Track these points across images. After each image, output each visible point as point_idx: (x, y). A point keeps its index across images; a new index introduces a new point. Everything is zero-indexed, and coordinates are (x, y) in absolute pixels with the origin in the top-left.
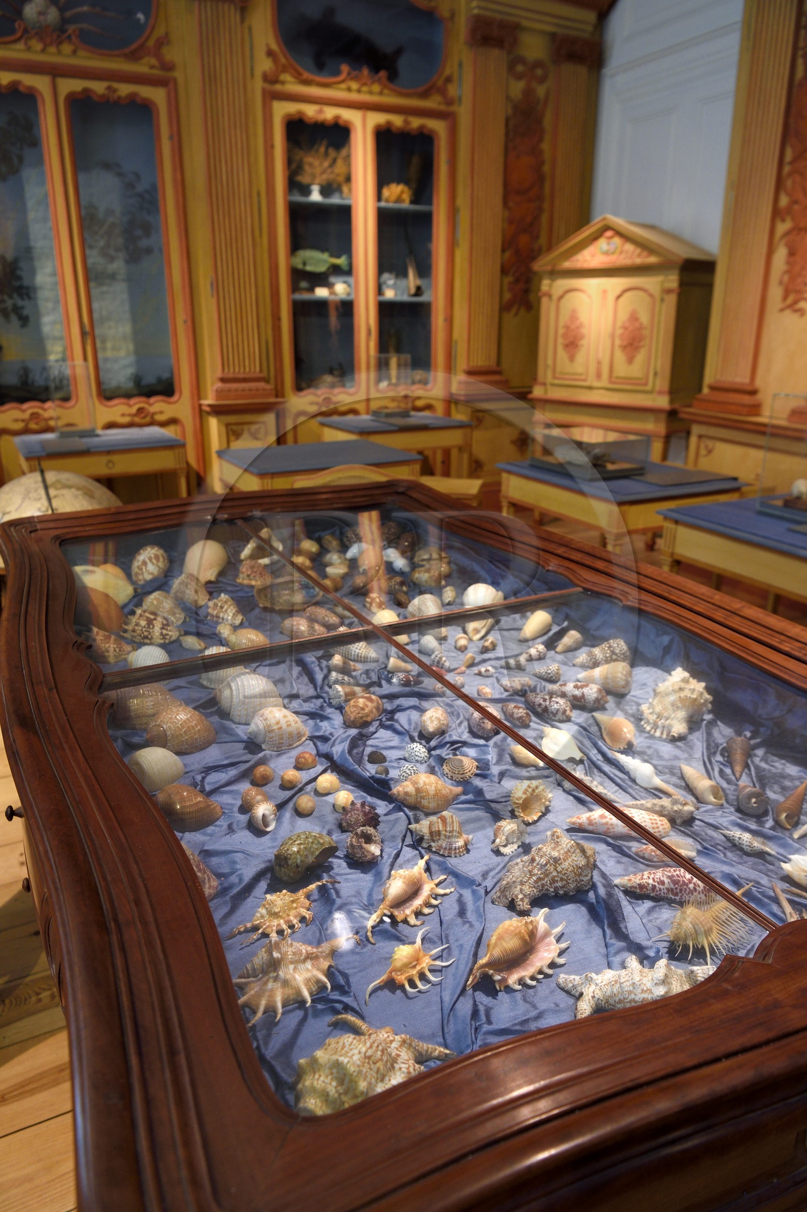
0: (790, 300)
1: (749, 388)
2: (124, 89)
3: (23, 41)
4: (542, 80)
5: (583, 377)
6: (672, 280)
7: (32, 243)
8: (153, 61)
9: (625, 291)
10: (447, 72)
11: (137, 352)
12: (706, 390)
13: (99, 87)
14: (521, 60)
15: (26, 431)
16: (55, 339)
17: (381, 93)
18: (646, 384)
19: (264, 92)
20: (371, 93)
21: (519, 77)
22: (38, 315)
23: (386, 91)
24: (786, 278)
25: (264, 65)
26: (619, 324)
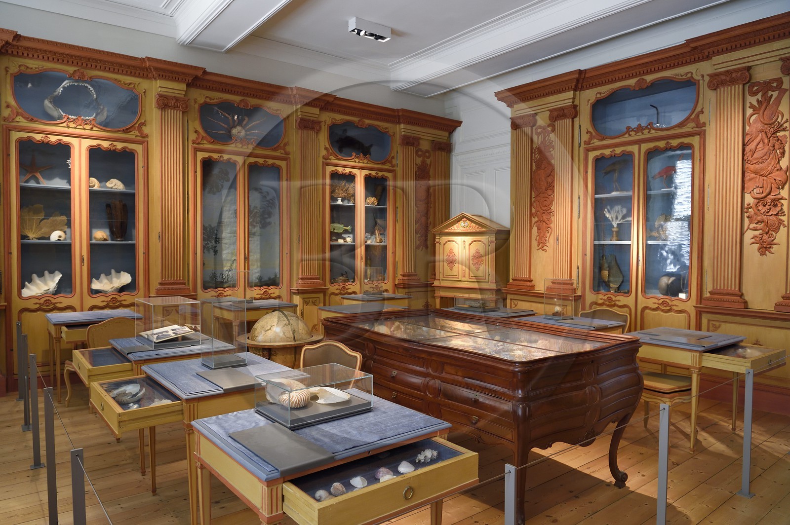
0: (540, 246)
1: (529, 279)
2: (270, 162)
3: (234, 144)
4: (429, 157)
5: (457, 277)
6: (493, 238)
7: (223, 220)
8: (282, 151)
9: (473, 242)
10: (392, 155)
11: (261, 267)
12: (511, 281)
13: (261, 161)
14: (421, 150)
16: (228, 260)
17: (367, 163)
18: (486, 279)
19: (323, 162)
20: (363, 163)
21: (420, 156)
22: (222, 250)
23: (369, 162)
24: (538, 238)
25: (324, 153)
26: (471, 255)
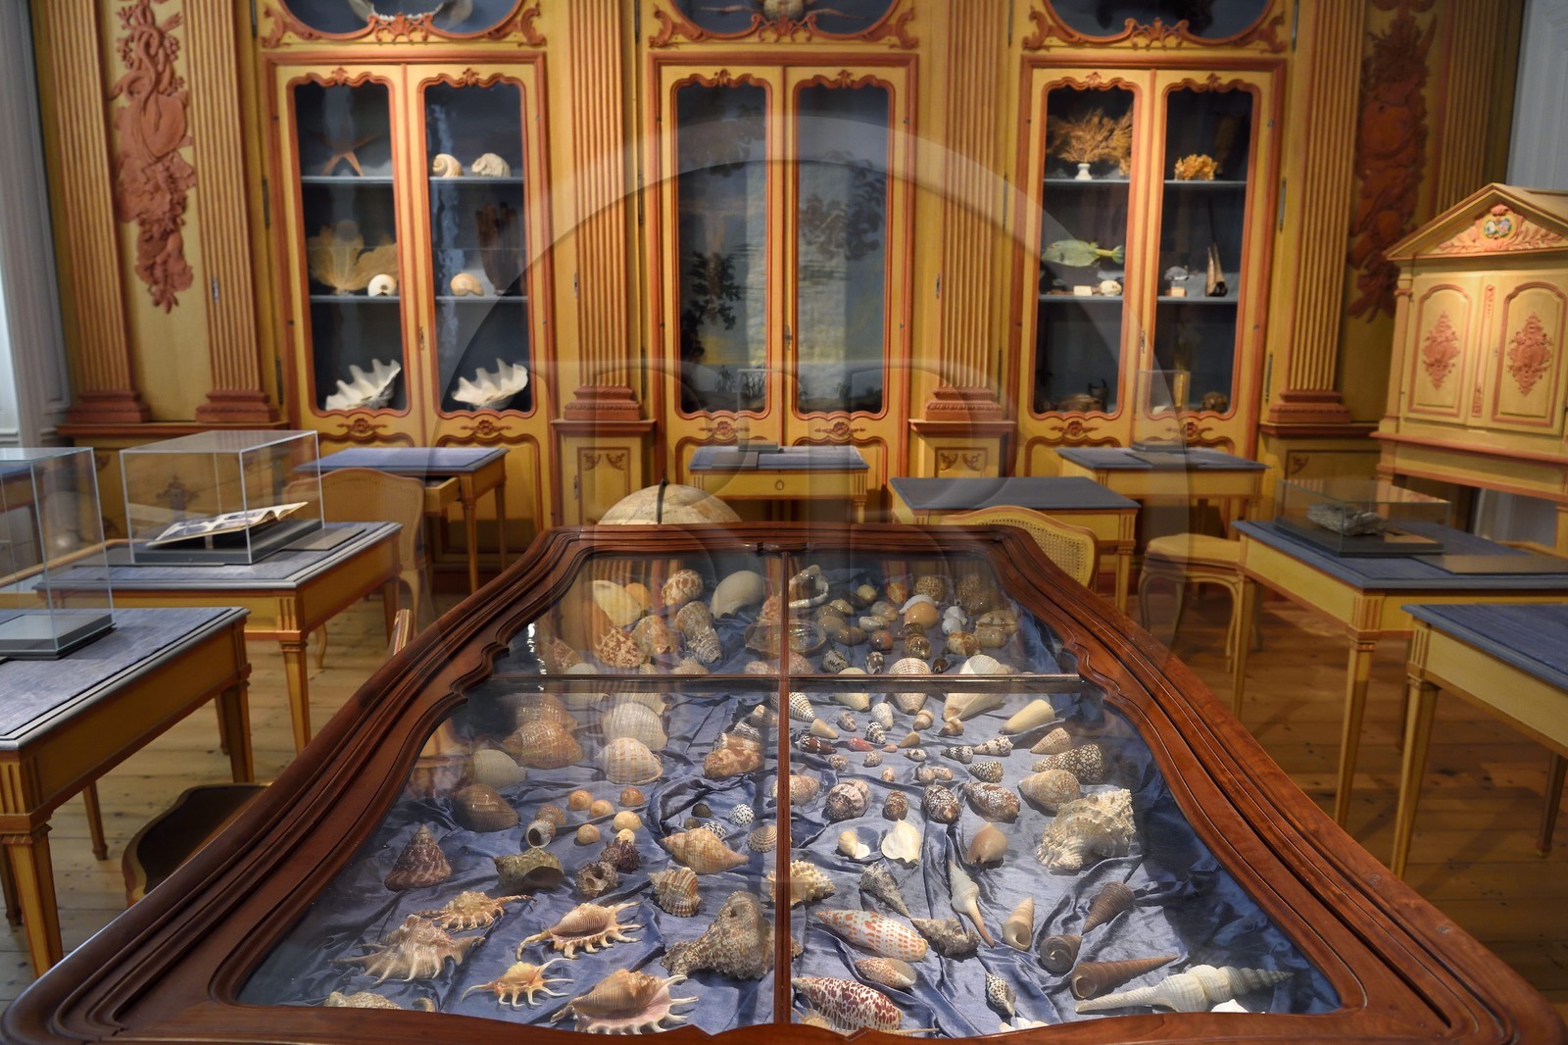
2: (858, 73)
3: (757, 34)
5: (1454, 411)
7: (748, 241)
8: (894, 40)
9: (1520, 289)
10: (1276, 11)
11: (847, 361)
13: (831, 73)
15: (710, 442)
16: (757, 342)
17: (1179, 47)
18: (1551, 424)
19: (1023, 58)
20: (1164, 48)
22: (745, 316)
23: (1185, 44)
25: (1026, 29)
26: (1510, 335)
